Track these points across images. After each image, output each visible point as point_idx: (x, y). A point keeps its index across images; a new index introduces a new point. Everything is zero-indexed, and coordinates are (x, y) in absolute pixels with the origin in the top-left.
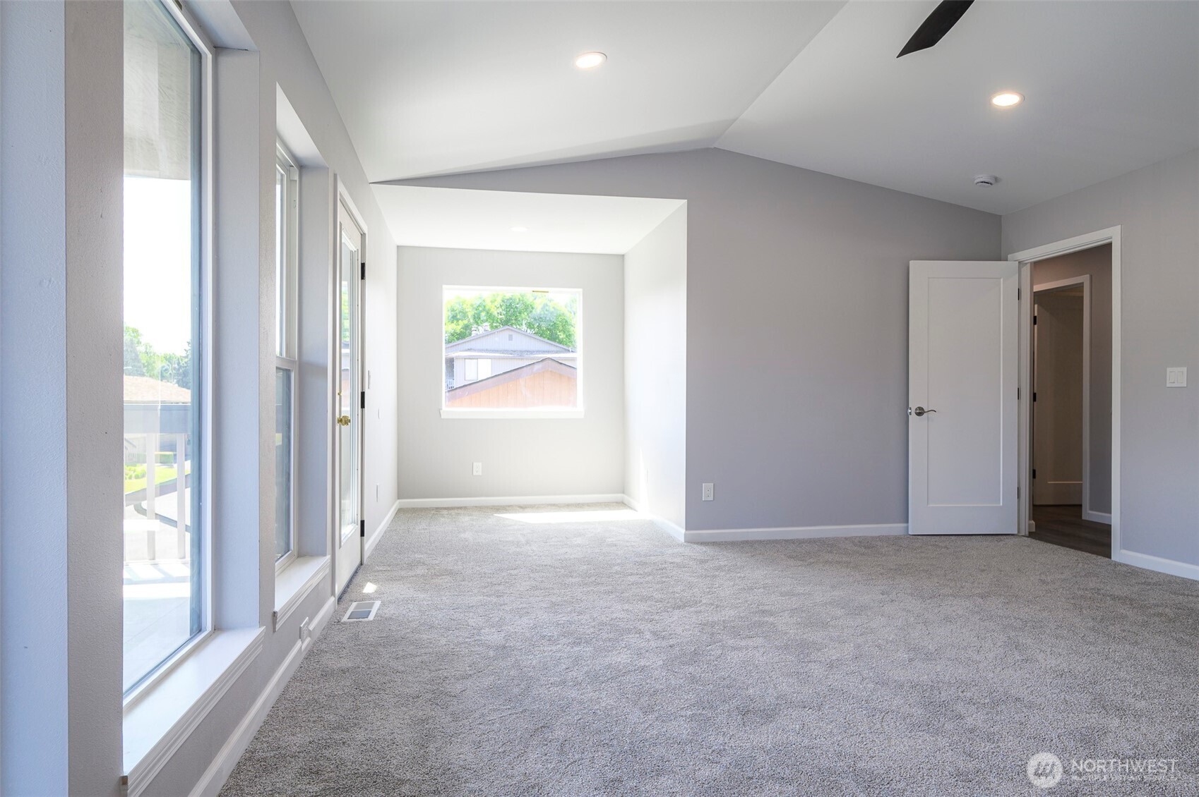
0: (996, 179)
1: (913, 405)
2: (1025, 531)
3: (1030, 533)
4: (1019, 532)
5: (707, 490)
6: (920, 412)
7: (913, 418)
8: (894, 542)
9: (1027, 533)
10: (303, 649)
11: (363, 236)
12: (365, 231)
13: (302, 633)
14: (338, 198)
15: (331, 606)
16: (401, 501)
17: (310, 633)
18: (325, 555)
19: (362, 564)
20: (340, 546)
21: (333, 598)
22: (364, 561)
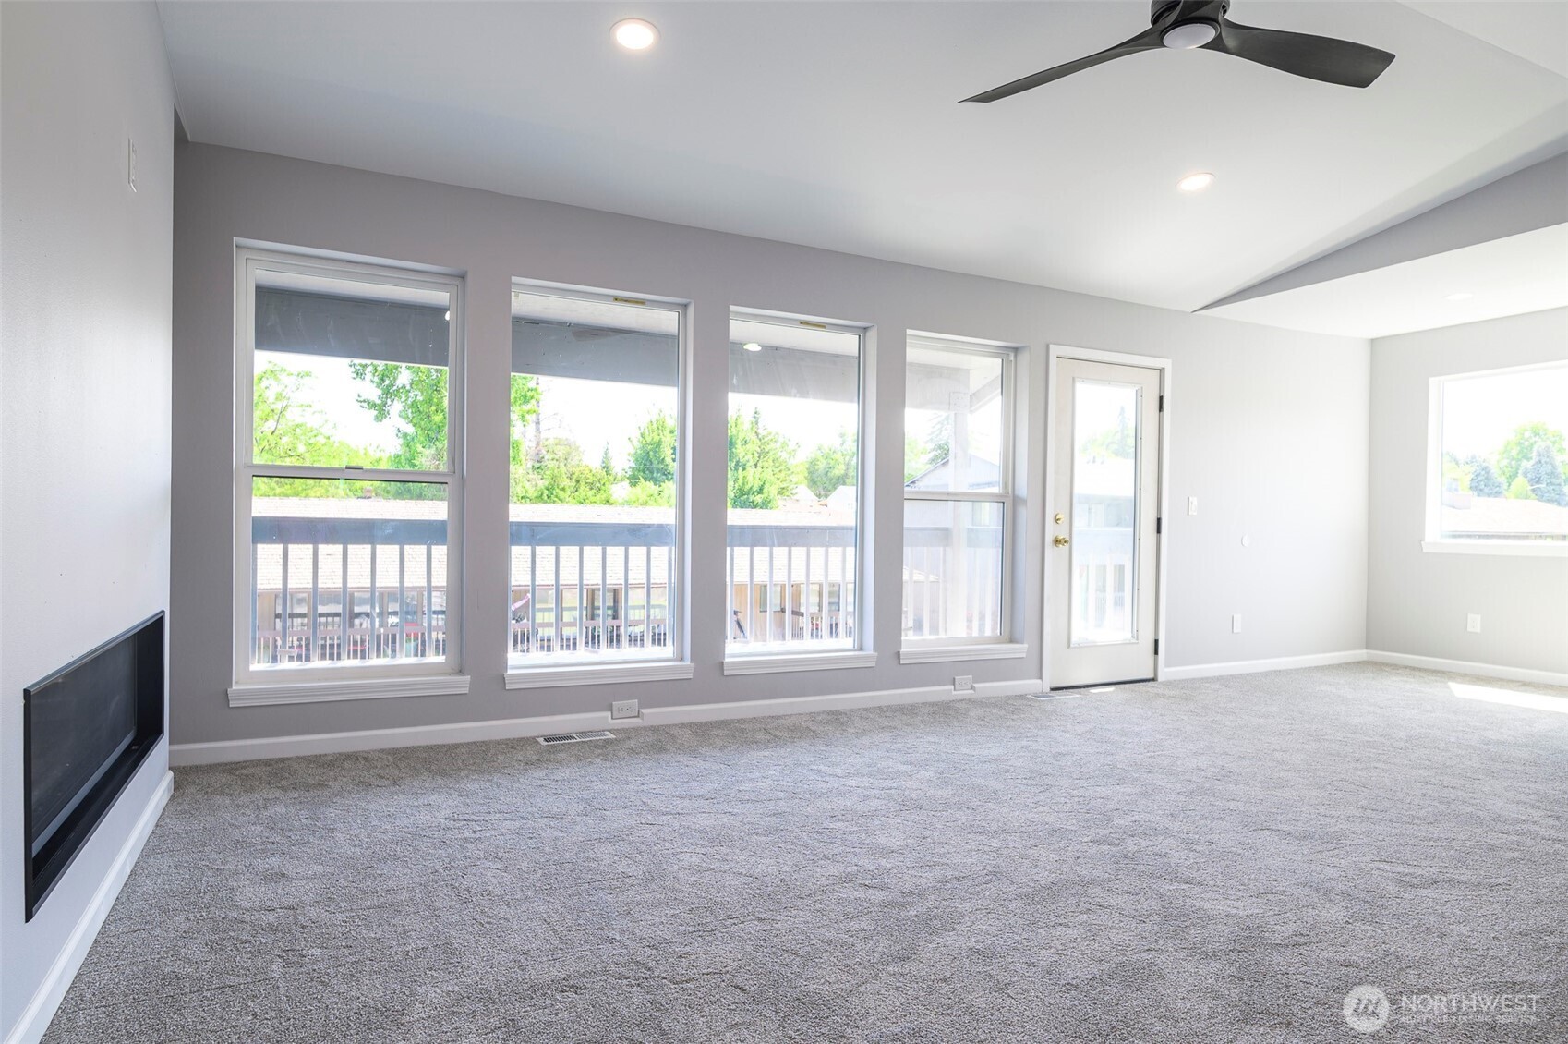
10: (954, 693)
11: (1161, 370)
12: (1160, 366)
13: (956, 683)
14: (1053, 361)
15: (1030, 685)
16: (1369, 651)
17: (973, 688)
18: (1022, 643)
19: (1153, 680)
20: (1069, 646)
21: (1039, 681)
22: (1161, 678)
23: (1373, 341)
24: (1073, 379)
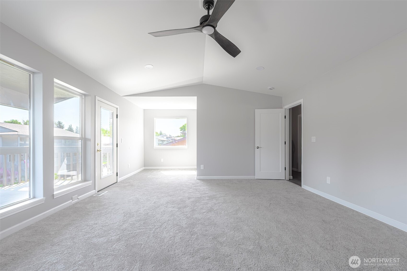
0: (273, 88)
1: (256, 146)
2: (288, 178)
3: (289, 179)
4: (285, 179)
5: (202, 167)
6: (258, 148)
7: (256, 149)
8: (248, 181)
9: (288, 180)
10: (72, 202)
11: (117, 108)
12: (117, 107)
13: (73, 198)
14: (97, 101)
15: (93, 192)
16: (145, 167)
17: (78, 199)
18: (90, 181)
19: (117, 182)
20: (101, 179)
21: (95, 190)
22: (118, 182)
23: (144, 109)
24: (101, 107)
